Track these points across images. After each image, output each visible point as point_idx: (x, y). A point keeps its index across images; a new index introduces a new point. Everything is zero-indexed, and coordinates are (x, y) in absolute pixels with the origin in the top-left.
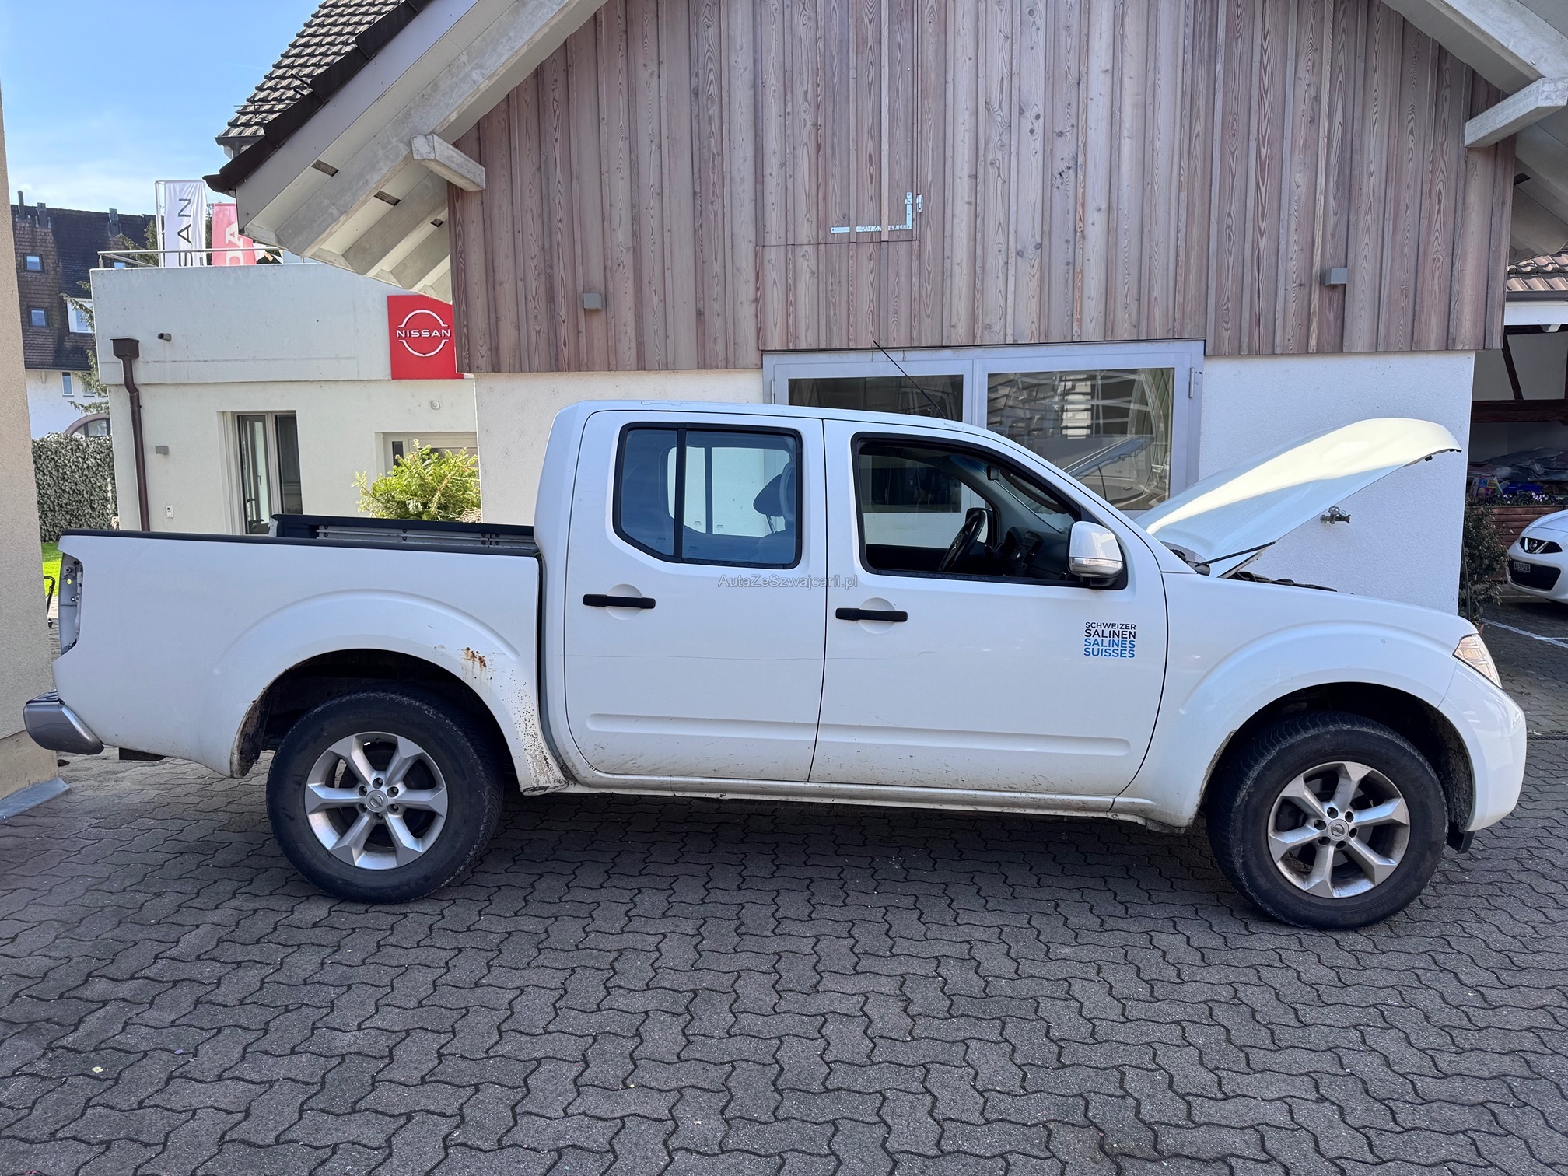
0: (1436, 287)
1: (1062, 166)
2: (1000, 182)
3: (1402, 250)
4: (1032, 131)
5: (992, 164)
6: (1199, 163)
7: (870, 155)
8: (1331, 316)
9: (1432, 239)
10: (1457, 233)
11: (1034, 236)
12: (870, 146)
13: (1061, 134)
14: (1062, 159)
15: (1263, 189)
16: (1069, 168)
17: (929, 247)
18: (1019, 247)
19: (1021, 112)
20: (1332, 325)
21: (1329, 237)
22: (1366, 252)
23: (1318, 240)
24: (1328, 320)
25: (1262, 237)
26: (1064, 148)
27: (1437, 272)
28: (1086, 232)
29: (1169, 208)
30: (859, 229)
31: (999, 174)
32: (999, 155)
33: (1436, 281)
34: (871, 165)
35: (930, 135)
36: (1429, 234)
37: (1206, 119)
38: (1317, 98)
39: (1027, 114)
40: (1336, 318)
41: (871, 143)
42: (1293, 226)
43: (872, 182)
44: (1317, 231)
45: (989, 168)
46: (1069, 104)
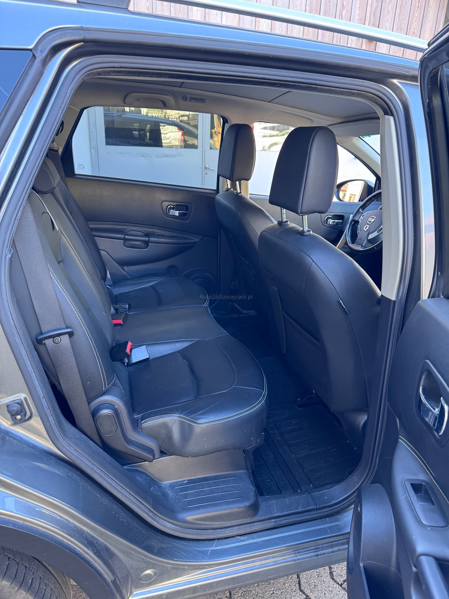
3: (401, 26)
9: (414, 21)
10: (424, 19)
21: (372, 14)
22: (387, 25)
23: (368, 15)
25: (344, 9)
36: (413, 18)
42: (358, 6)
44: (368, 10)
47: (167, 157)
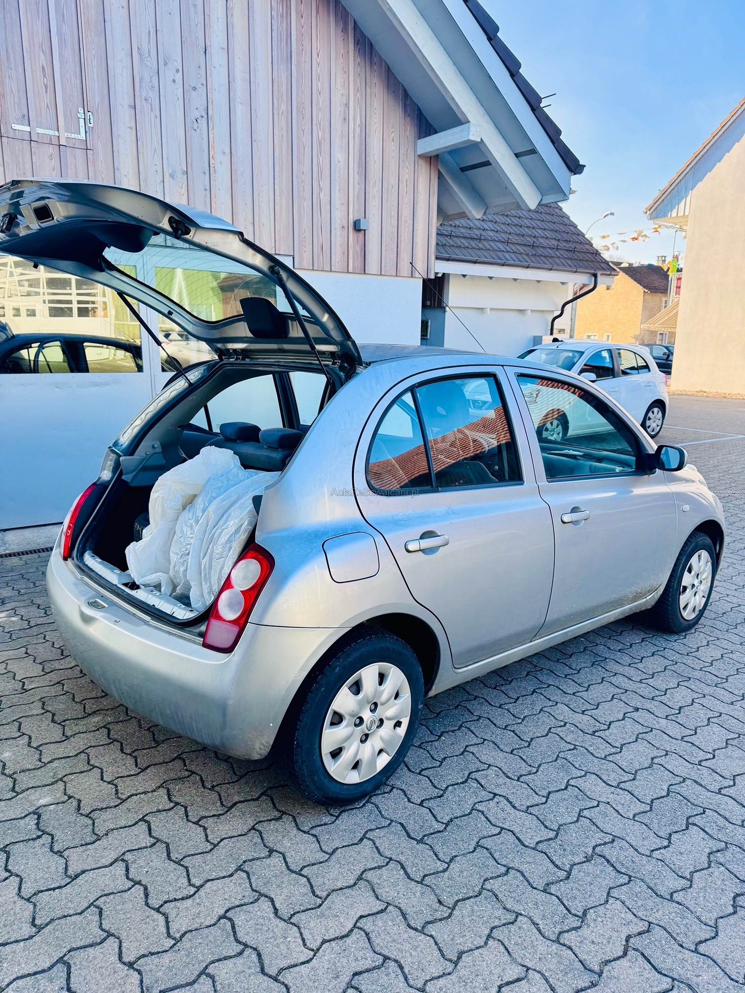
0: (406, 238)
1: (197, 114)
2: (153, 117)
3: (391, 213)
4: (174, 81)
5: (146, 99)
6: (284, 133)
7: (43, 68)
8: (358, 250)
9: (404, 208)
10: (415, 207)
11: (181, 165)
12: (43, 60)
13: (195, 89)
14: (197, 109)
15: (321, 159)
16: (202, 117)
17: (101, 157)
18: (171, 171)
19: (166, 64)
20: (359, 255)
21: (356, 199)
22: (374, 211)
24: (357, 252)
25: (321, 192)
26: (197, 100)
27: (406, 231)
28: (216, 168)
29: (268, 161)
30: (39, 131)
31: (152, 110)
32: (151, 94)
33: (406, 235)
34: (45, 76)
35: (95, 63)
36: (402, 204)
37: (287, 102)
38: (347, 105)
39: (169, 66)
40: (361, 251)
41: (42, 57)
42: (337, 188)
43: (46, 92)
44: (350, 194)
45: (144, 101)
46: (199, 67)
47: (97, 385)
